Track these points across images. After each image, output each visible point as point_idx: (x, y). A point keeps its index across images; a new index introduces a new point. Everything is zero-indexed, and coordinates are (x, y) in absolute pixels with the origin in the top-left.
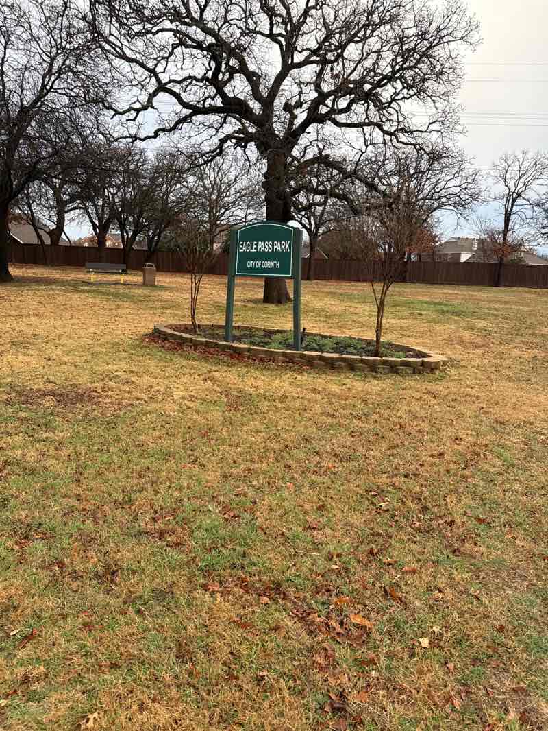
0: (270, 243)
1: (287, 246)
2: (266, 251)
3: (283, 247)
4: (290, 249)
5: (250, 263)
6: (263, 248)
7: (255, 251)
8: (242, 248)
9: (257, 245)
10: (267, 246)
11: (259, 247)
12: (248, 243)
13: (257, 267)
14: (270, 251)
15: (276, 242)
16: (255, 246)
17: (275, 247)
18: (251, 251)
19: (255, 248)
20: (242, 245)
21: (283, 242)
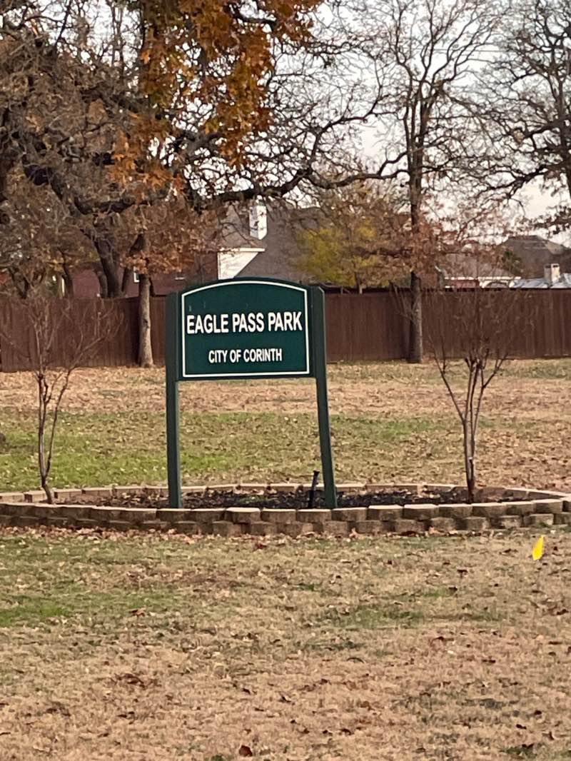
0: (260, 315)
1: (297, 321)
2: (252, 330)
3: (287, 321)
4: (303, 326)
5: (216, 355)
6: (245, 326)
7: (227, 331)
8: (193, 328)
9: (230, 320)
10: (252, 322)
11: (235, 324)
12: (208, 317)
13: (233, 361)
14: (260, 330)
15: (271, 315)
16: (224, 323)
17: (271, 323)
18: (217, 331)
19: (225, 327)
20: (194, 321)
21: (286, 314)
